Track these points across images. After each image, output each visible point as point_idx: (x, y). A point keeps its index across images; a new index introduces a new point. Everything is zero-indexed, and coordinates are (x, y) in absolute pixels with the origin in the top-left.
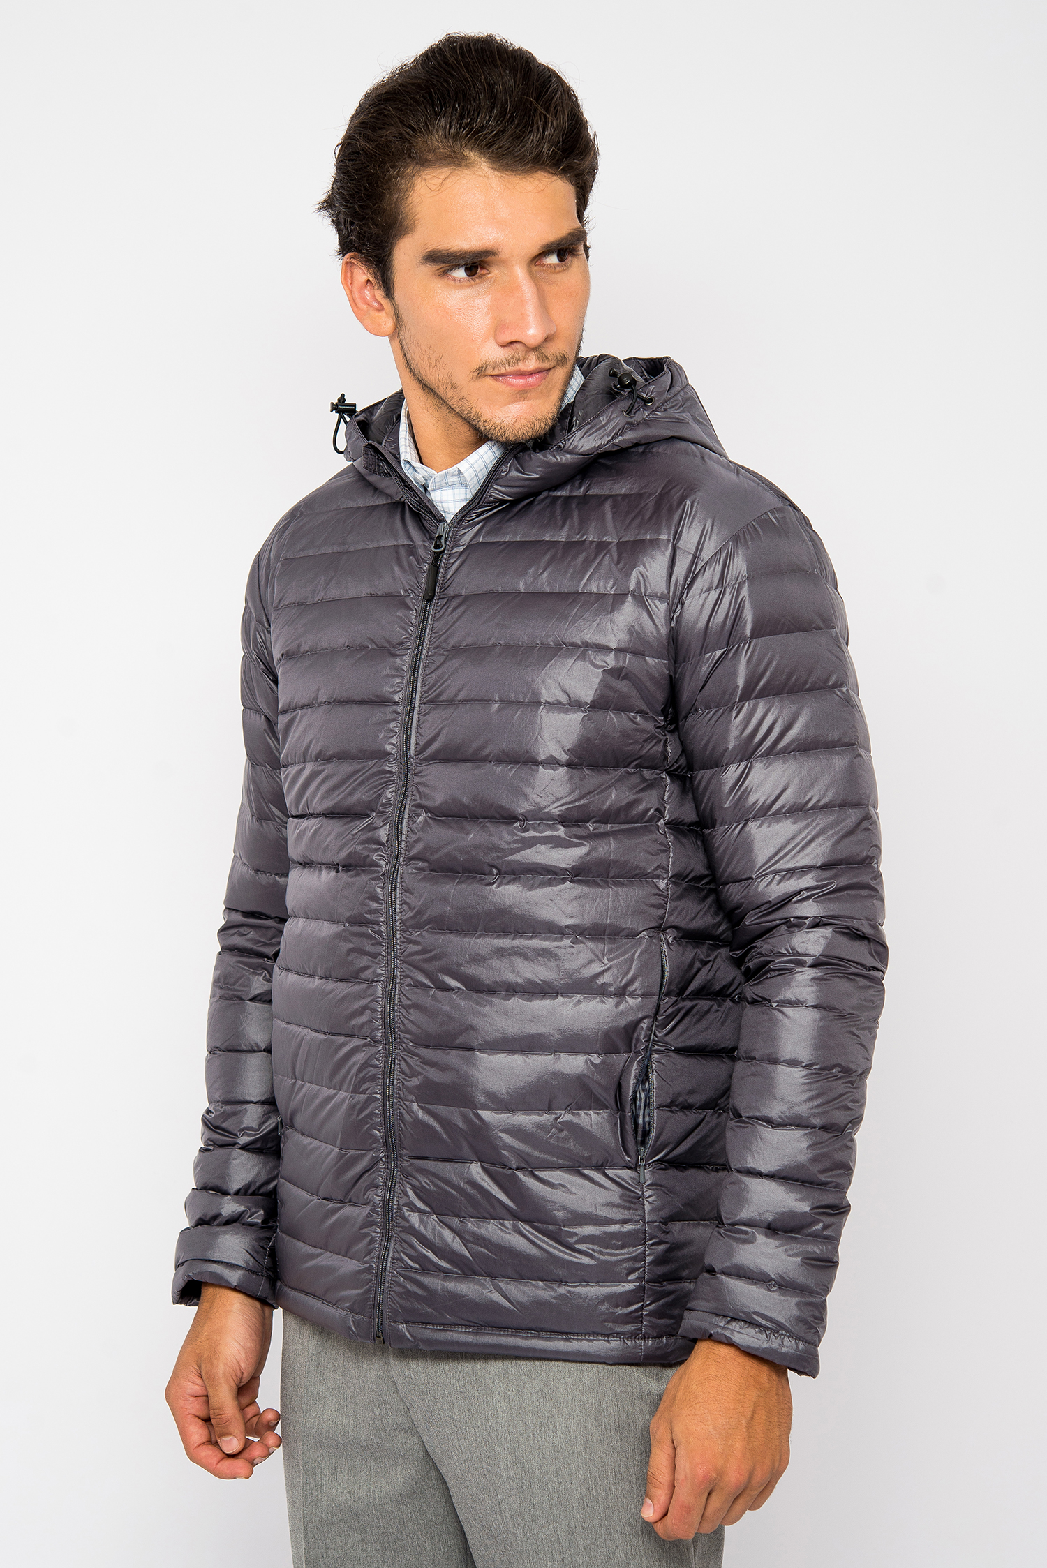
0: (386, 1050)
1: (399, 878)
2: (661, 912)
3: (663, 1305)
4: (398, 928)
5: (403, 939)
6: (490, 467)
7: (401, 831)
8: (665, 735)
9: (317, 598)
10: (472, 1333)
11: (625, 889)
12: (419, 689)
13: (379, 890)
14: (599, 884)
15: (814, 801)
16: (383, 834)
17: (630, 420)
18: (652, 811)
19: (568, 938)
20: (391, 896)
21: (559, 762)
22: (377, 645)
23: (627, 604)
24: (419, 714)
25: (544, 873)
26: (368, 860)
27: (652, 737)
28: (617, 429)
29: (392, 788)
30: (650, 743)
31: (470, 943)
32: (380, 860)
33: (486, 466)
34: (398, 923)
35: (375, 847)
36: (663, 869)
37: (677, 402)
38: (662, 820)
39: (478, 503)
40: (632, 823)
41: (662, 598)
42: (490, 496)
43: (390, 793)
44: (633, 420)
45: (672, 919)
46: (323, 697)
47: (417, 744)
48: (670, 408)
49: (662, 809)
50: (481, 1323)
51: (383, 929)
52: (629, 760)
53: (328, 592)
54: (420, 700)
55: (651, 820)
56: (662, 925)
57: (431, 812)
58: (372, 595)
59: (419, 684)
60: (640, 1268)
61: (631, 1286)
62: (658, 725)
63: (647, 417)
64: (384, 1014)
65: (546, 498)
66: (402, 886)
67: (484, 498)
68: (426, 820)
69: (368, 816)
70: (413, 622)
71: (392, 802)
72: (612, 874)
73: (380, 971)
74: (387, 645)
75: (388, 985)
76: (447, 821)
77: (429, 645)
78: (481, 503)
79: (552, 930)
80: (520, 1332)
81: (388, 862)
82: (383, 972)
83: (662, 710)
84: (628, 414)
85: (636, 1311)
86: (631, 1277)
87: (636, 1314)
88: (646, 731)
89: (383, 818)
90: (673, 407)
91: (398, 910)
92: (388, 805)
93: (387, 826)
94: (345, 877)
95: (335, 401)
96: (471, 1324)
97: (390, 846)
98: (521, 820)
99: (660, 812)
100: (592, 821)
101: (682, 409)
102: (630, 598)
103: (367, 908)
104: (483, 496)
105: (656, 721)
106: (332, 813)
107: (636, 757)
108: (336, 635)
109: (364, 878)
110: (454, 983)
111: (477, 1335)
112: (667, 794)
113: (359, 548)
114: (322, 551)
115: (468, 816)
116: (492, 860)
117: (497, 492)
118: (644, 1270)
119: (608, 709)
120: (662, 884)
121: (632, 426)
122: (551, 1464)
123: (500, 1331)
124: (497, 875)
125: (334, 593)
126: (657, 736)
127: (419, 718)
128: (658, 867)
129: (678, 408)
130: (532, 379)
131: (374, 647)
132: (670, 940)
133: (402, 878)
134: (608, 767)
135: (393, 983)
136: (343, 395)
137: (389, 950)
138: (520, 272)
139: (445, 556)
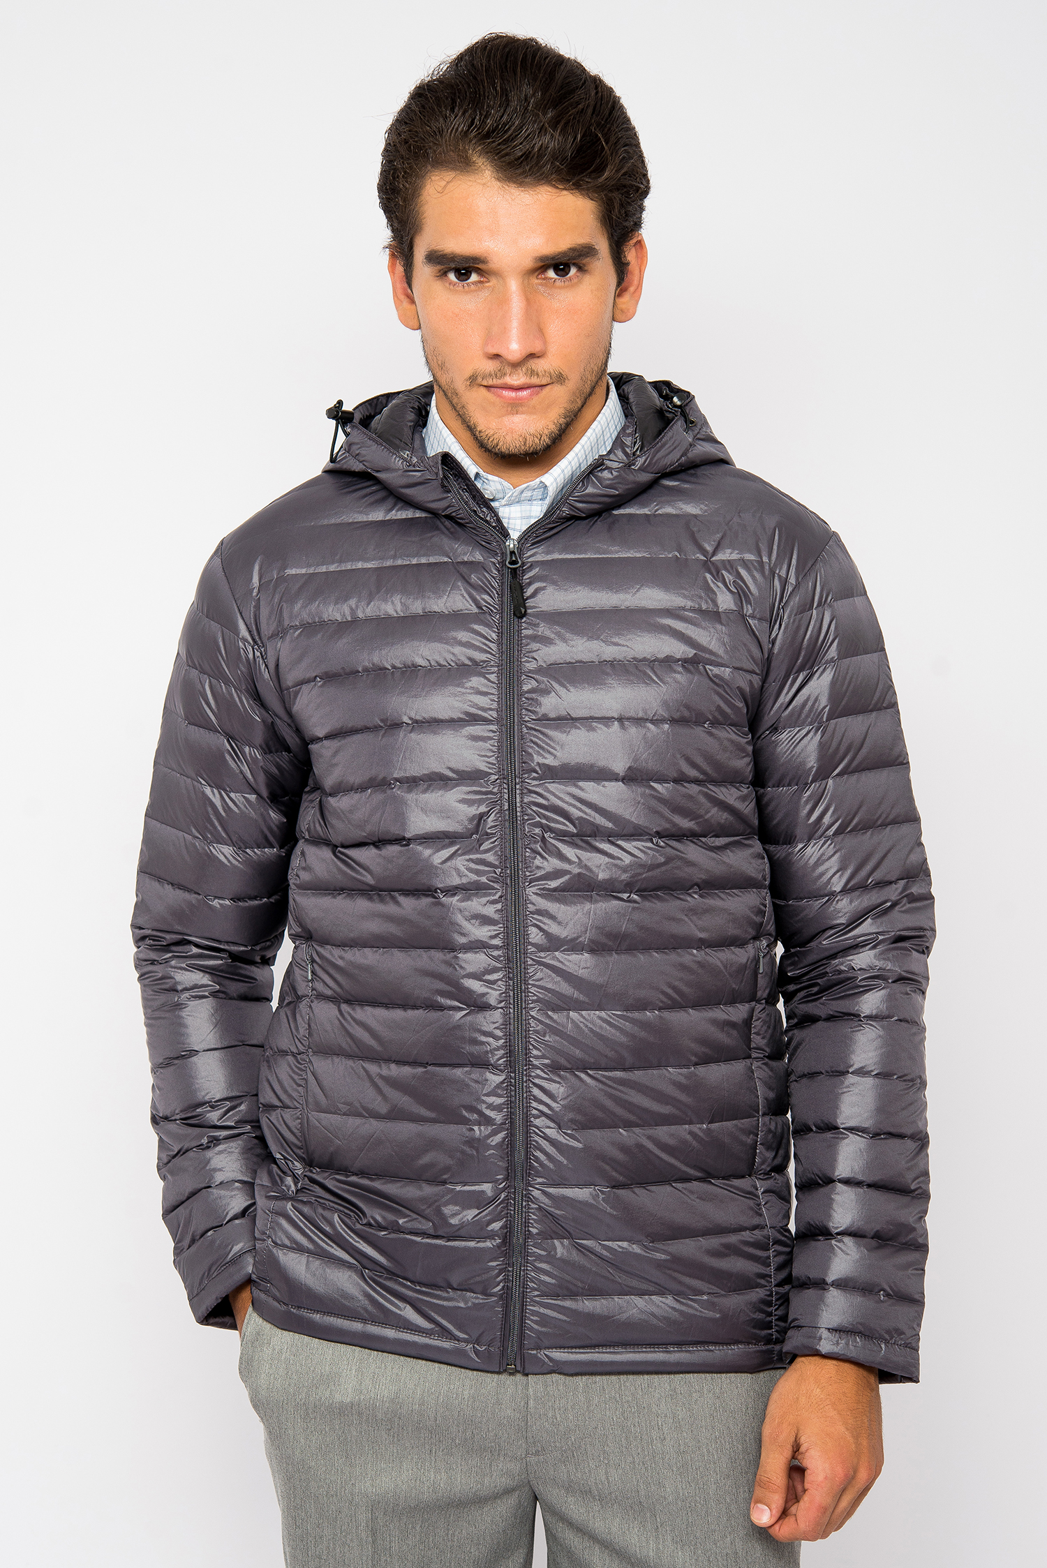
0: (511, 1078)
2: (761, 920)
5: (531, 962)
12: (517, 708)
15: (884, 816)
16: (493, 856)
20: (514, 919)
22: (457, 664)
32: (493, 882)
47: (523, 763)
56: (759, 932)
57: (553, 832)
60: (768, 1273)
61: (762, 1292)
64: (509, 1041)
70: (494, 640)
74: (470, 663)
75: (512, 1010)
76: (572, 841)
81: (504, 884)
85: (767, 1316)
86: (762, 1282)
87: (767, 1319)
89: (492, 840)
93: (498, 848)
97: (504, 868)
100: (710, 835)
115: (597, 834)
116: (630, 877)
118: (771, 1275)
119: (725, 725)
122: (728, 1476)
130: (525, 393)
132: (764, 946)
135: (519, 1008)
137: (512, 975)
138: (514, 285)
139: (520, 573)
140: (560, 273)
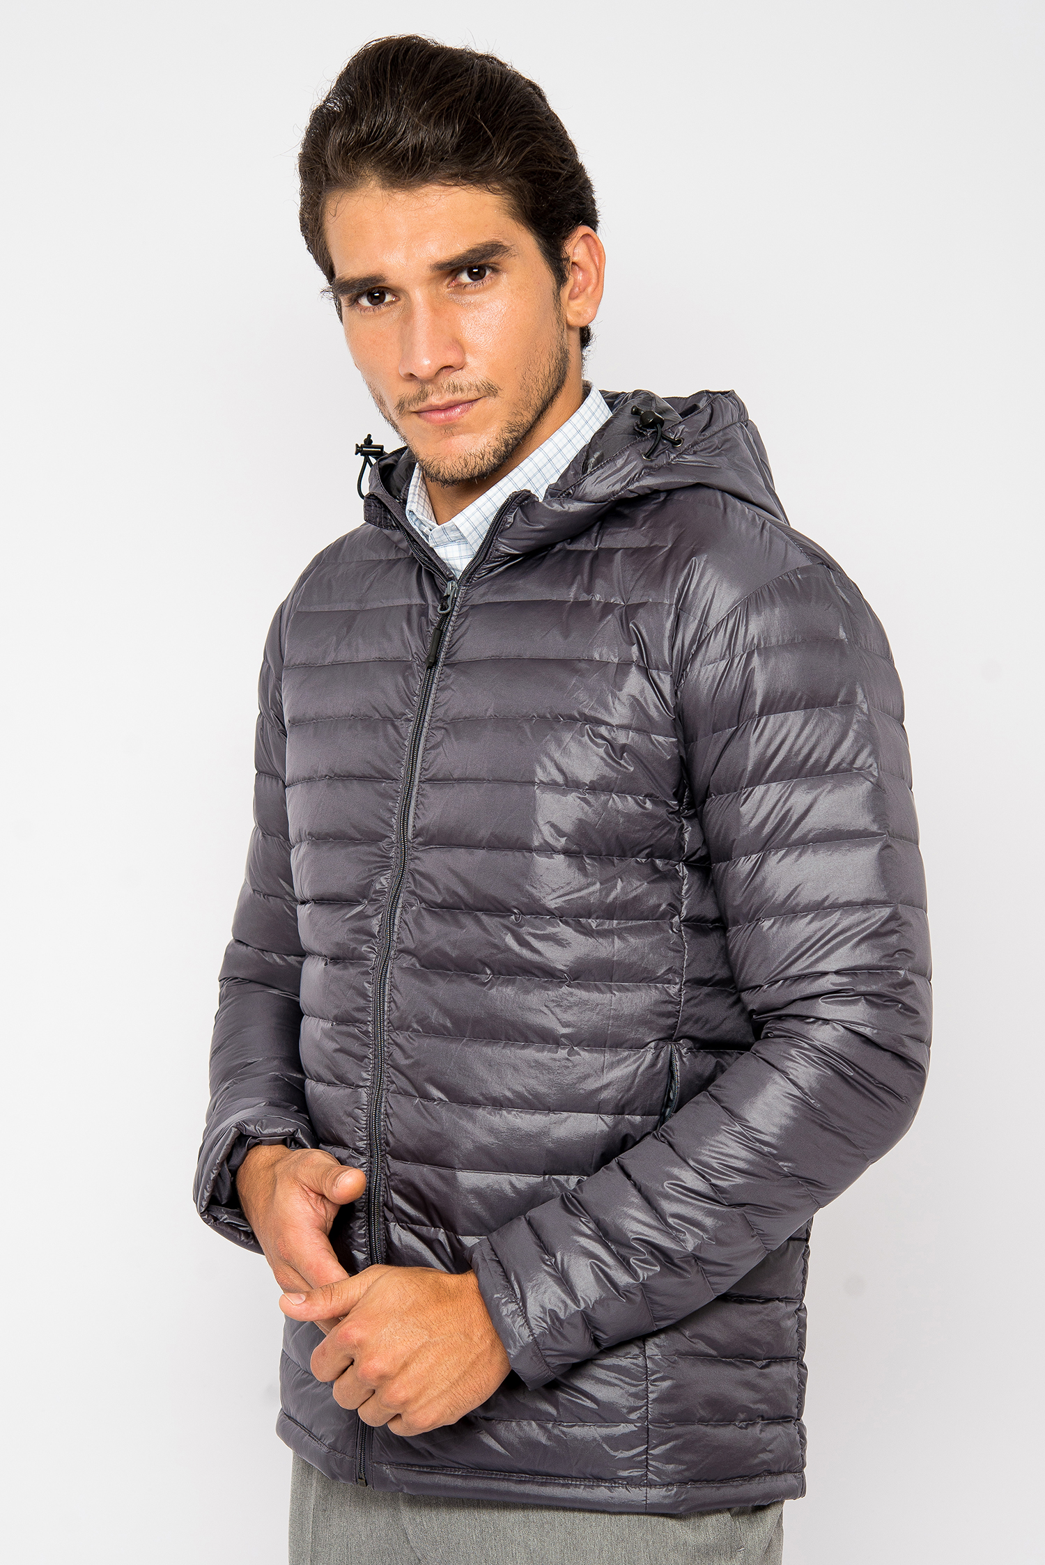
0: (371, 1163)
1: (388, 973)
2: (671, 1021)
3: (670, 1449)
4: (386, 1028)
5: (391, 1041)
6: (491, 519)
7: (394, 921)
8: (681, 821)
9: (328, 661)
10: (461, 1476)
11: (630, 994)
12: (419, 766)
13: (366, 985)
14: (600, 990)
15: (832, 898)
16: (375, 926)
17: (649, 464)
18: (664, 906)
19: (564, 1049)
20: (380, 993)
21: (555, 849)
22: (380, 715)
23: (631, 675)
24: (418, 793)
25: (539, 974)
26: (356, 952)
27: (664, 823)
28: (633, 475)
29: (389, 874)
30: (662, 830)
31: (456, 1049)
32: (370, 952)
33: (486, 519)
34: (386, 1023)
35: (365, 938)
36: (675, 973)
37: (711, 444)
38: (677, 917)
39: (484, 559)
40: (641, 920)
41: (666, 669)
42: (496, 550)
43: (383, 882)
44: (653, 464)
45: (685, 1028)
46: (323, 770)
47: (414, 826)
48: (701, 451)
49: (677, 904)
50: (471, 1466)
51: (370, 1029)
52: (637, 849)
53: (339, 654)
54: (420, 778)
55: (663, 916)
56: (673, 1035)
57: (426, 902)
58: (381, 660)
59: (419, 761)
60: (641, 1407)
61: (632, 1428)
62: (671, 810)
63: (672, 460)
64: (369, 1124)
65: (560, 551)
66: (391, 982)
67: (489, 552)
68: (420, 911)
69: (360, 903)
70: (417, 692)
71: (386, 890)
72: (615, 978)
73: (365, 1075)
74: (391, 716)
75: (374, 1091)
76: (441, 913)
77: (431, 717)
78: (487, 559)
79: (548, 1038)
80: (513, 1476)
81: (379, 955)
82: (369, 1077)
83: (674, 794)
84: (648, 457)
85: (639, 1454)
86: (633, 1416)
87: (639, 1459)
88: (656, 816)
89: (376, 907)
90: (705, 449)
91: (386, 1009)
92: (381, 892)
93: (380, 916)
94: (334, 970)
95: (361, 443)
96: (460, 1466)
97: (381, 937)
98: (515, 913)
99: (674, 909)
100: (595, 916)
101: (717, 451)
102: (634, 669)
103: (354, 1006)
104: (488, 550)
105: (668, 805)
106: (322, 899)
107: (646, 845)
108: (343, 701)
109: (352, 971)
110: (436, 1093)
111: (466, 1479)
112: (685, 888)
113: (375, 607)
114: (338, 607)
115: (463, 907)
116: (486, 957)
117: (504, 547)
118: (647, 1409)
119: (612, 791)
120: (673, 990)
121: (650, 471)
123: (492, 1474)
124: (490, 975)
125: (344, 655)
126: (670, 823)
127: (417, 797)
128: (669, 970)
129: (712, 451)
130: (455, 412)
131: (377, 716)
132: (684, 1051)
133: (391, 973)
134: (613, 856)
135: (379, 1090)
136: (369, 436)
137: (376, 1052)
138: (421, 297)
139: (453, 618)
140: (474, 277)
